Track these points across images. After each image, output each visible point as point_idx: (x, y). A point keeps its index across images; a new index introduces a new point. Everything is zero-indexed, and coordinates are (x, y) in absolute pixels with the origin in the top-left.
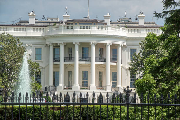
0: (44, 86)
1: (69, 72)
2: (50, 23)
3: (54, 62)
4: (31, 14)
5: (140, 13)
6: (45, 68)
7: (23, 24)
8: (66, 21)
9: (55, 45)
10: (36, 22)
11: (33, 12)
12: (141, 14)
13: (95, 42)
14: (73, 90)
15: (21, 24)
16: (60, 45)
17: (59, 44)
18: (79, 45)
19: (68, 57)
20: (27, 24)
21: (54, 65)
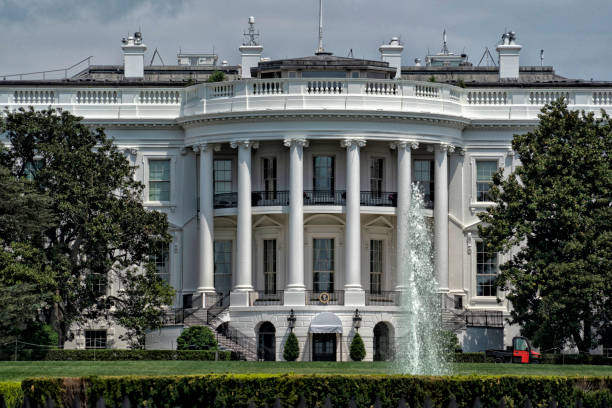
0: (180, 292)
1: (265, 242)
2: (191, 72)
3: (215, 207)
4: (131, 44)
5: (504, 36)
6: (181, 230)
7: (102, 77)
8: (256, 66)
9: (218, 149)
10: (147, 71)
11: (136, 36)
12: (507, 40)
13: (361, 137)
14: (288, 305)
15: (94, 76)
16: (237, 148)
17: (233, 146)
18: (304, 148)
19: (264, 189)
20: (114, 78)
21: (215, 217)
